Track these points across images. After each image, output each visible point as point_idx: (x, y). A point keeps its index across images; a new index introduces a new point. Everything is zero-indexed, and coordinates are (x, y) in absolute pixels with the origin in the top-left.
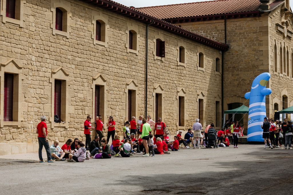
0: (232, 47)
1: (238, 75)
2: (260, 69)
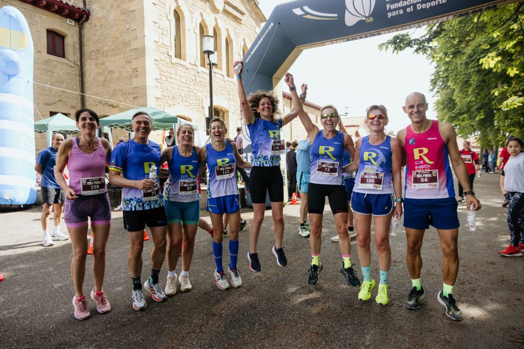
0: (94, 13)
1: (103, 64)
2: (133, 48)
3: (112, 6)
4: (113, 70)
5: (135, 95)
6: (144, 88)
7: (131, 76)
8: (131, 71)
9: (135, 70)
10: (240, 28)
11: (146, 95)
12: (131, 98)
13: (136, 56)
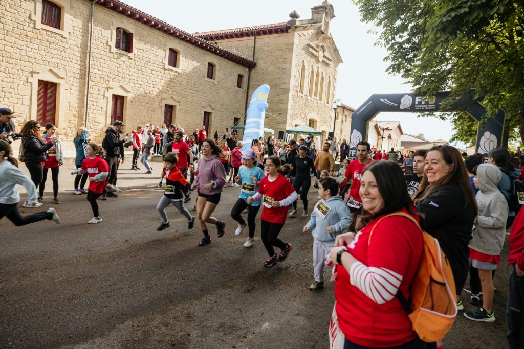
0: (259, 65)
2: (282, 88)
3: (271, 63)
5: (279, 113)
6: (286, 110)
7: (278, 102)
8: (279, 99)
9: (282, 100)
10: (328, 70)
11: (286, 114)
12: (277, 114)
13: (283, 92)
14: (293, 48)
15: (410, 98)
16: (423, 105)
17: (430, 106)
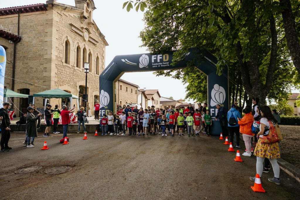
0: (24, 39)
1: (27, 63)
2: (45, 58)
3: (34, 37)
4: (33, 67)
5: (45, 80)
6: (50, 77)
7: (42, 71)
8: (43, 68)
9: (46, 68)
10: (95, 49)
11: (50, 80)
12: (42, 81)
13: (46, 62)
14: (52, 24)
15: (147, 57)
16: (159, 63)
17: (165, 63)
